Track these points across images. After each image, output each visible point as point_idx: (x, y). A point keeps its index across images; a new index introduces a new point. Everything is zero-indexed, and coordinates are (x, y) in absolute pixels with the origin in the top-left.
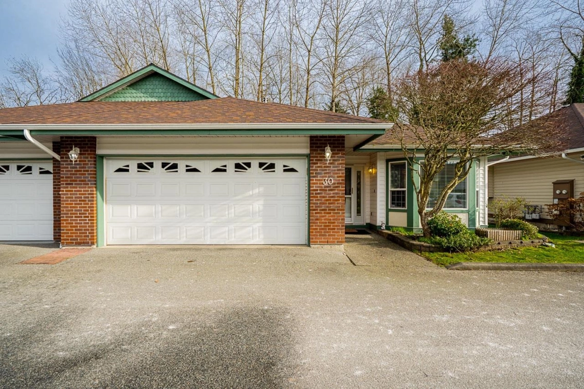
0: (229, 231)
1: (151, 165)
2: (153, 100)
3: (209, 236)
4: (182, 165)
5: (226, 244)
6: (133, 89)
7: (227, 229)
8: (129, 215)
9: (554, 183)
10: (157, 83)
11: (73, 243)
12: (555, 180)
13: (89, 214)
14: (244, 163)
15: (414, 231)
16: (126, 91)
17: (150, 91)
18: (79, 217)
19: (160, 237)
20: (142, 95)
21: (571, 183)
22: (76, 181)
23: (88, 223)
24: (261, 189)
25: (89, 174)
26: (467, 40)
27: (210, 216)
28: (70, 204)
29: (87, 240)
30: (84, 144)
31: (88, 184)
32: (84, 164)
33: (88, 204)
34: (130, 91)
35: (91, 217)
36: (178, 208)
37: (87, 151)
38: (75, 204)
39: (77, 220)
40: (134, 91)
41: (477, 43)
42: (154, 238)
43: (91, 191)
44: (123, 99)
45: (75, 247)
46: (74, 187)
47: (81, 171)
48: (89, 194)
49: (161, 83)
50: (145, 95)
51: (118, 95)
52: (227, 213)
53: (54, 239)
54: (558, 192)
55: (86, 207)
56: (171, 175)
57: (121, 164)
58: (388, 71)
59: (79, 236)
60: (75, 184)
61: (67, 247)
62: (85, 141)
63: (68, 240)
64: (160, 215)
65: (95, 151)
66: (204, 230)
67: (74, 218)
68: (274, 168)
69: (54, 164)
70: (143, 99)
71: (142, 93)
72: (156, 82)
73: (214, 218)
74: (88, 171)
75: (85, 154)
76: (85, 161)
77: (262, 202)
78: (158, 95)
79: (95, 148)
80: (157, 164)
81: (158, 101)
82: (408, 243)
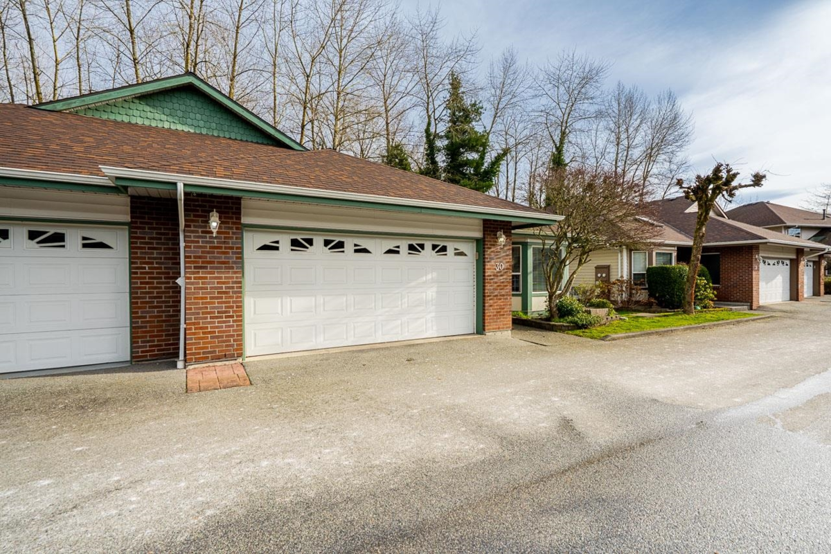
0: (401, 324)
1: (310, 242)
2: (186, 130)
3: (380, 332)
4: (349, 243)
5: (400, 340)
6: (147, 105)
7: (399, 322)
8: (280, 311)
9: (596, 268)
10: (193, 103)
11: (207, 358)
12: (596, 265)
13: (234, 312)
14: (418, 245)
15: (529, 314)
16: (132, 105)
17: (180, 113)
18: (217, 317)
19: (322, 339)
20: (164, 117)
21: (608, 268)
22: (213, 262)
23: (233, 326)
24: (435, 274)
25: (233, 253)
26: (474, 105)
27: (382, 307)
28: (202, 298)
29: (230, 350)
30: (226, 208)
31: (233, 268)
32: (225, 238)
33: (232, 297)
34: (141, 107)
35: (237, 316)
36: (345, 299)
37: (232, 218)
38: (211, 298)
39: (214, 323)
40: (148, 109)
41: (482, 110)
42: (314, 340)
43: (237, 278)
44: (126, 119)
45: (211, 364)
46: (210, 273)
47: (221, 248)
48: (233, 283)
49: (199, 105)
50: (170, 119)
51: (115, 110)
52: (400, 303)
53: (132, 357)
54: (599, 275)
55: (229, 302)
56: (335, 256)
57: (267, 239)
58: (387, 120)
59: (217, 347)
60: (211, 268)
61: (196, 366)
62: (228, 203)
63: (199, 354)
64: (322, 309)
65: (240, 219)
66: (375, 325)
67: (209, 320)
68: (446, 251)
69: (130, 233)
70: (166, 125)
71: (164, 114)
72: (191, 102)
73: (387, 309)
74: (232, 248)
75: (228, 223)
76: (229, 233)
77: (435, 289)
78: (195, 123)
79: (240, 214)
80: (318, 241)
81: (195, 133)
82: (550, 324)
